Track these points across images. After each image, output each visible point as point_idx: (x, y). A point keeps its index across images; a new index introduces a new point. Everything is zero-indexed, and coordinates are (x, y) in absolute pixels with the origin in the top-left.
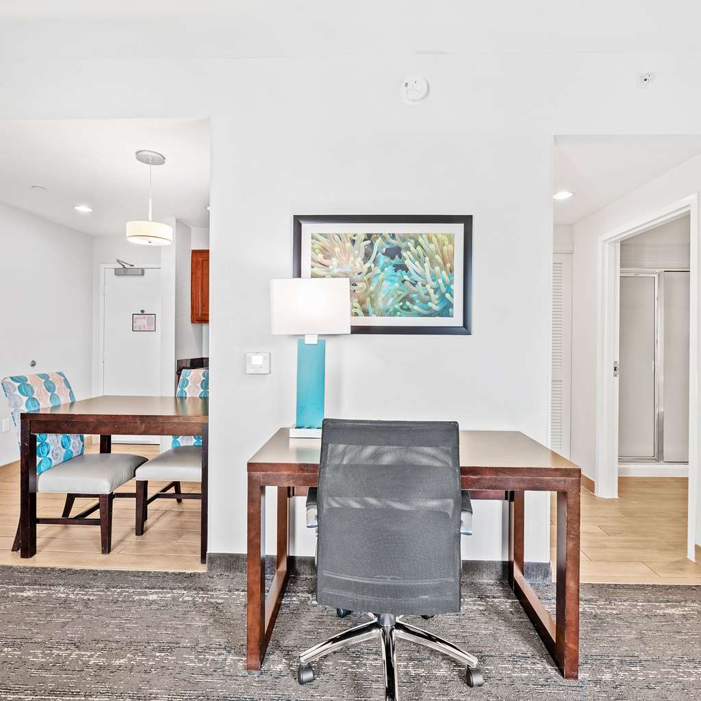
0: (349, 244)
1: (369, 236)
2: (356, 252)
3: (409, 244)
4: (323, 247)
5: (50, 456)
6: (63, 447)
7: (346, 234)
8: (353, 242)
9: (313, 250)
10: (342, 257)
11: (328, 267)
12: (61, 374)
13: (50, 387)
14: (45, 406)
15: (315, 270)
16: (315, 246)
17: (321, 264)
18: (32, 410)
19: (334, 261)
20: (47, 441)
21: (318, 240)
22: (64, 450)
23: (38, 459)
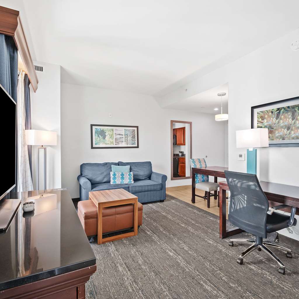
0: (270, 114)
1: (278, 109)
2: (274, 116)
3: (296, 109)
4: (261, 116)
5: (198, 179)
6: (202, 178)
7: (269, 110)
8: (272, 112)
9: (258, 117)
10: (268, 119)
11: (263, 123)
12: (204, 159)
13: (200, 162)
14: (198, 167)
15: (259, 125)
16: (259, 116)
17: (260, 122)
18: (195, 167)
19: (265, 121)
20: (198, 176)
21: (259, 114)
22: (202, 179)
23: (196, 180)
